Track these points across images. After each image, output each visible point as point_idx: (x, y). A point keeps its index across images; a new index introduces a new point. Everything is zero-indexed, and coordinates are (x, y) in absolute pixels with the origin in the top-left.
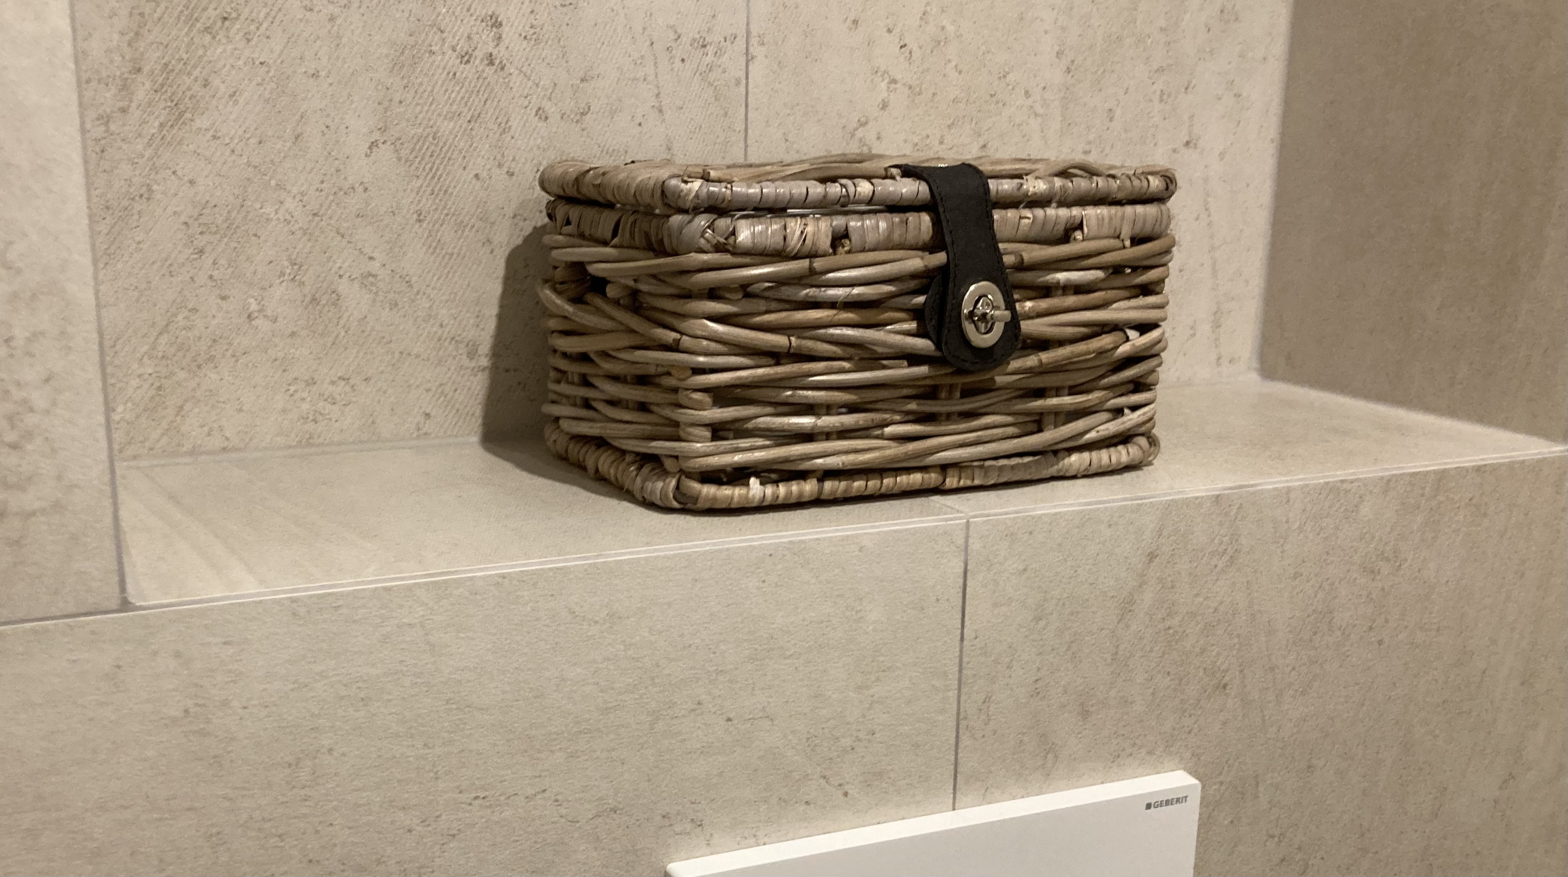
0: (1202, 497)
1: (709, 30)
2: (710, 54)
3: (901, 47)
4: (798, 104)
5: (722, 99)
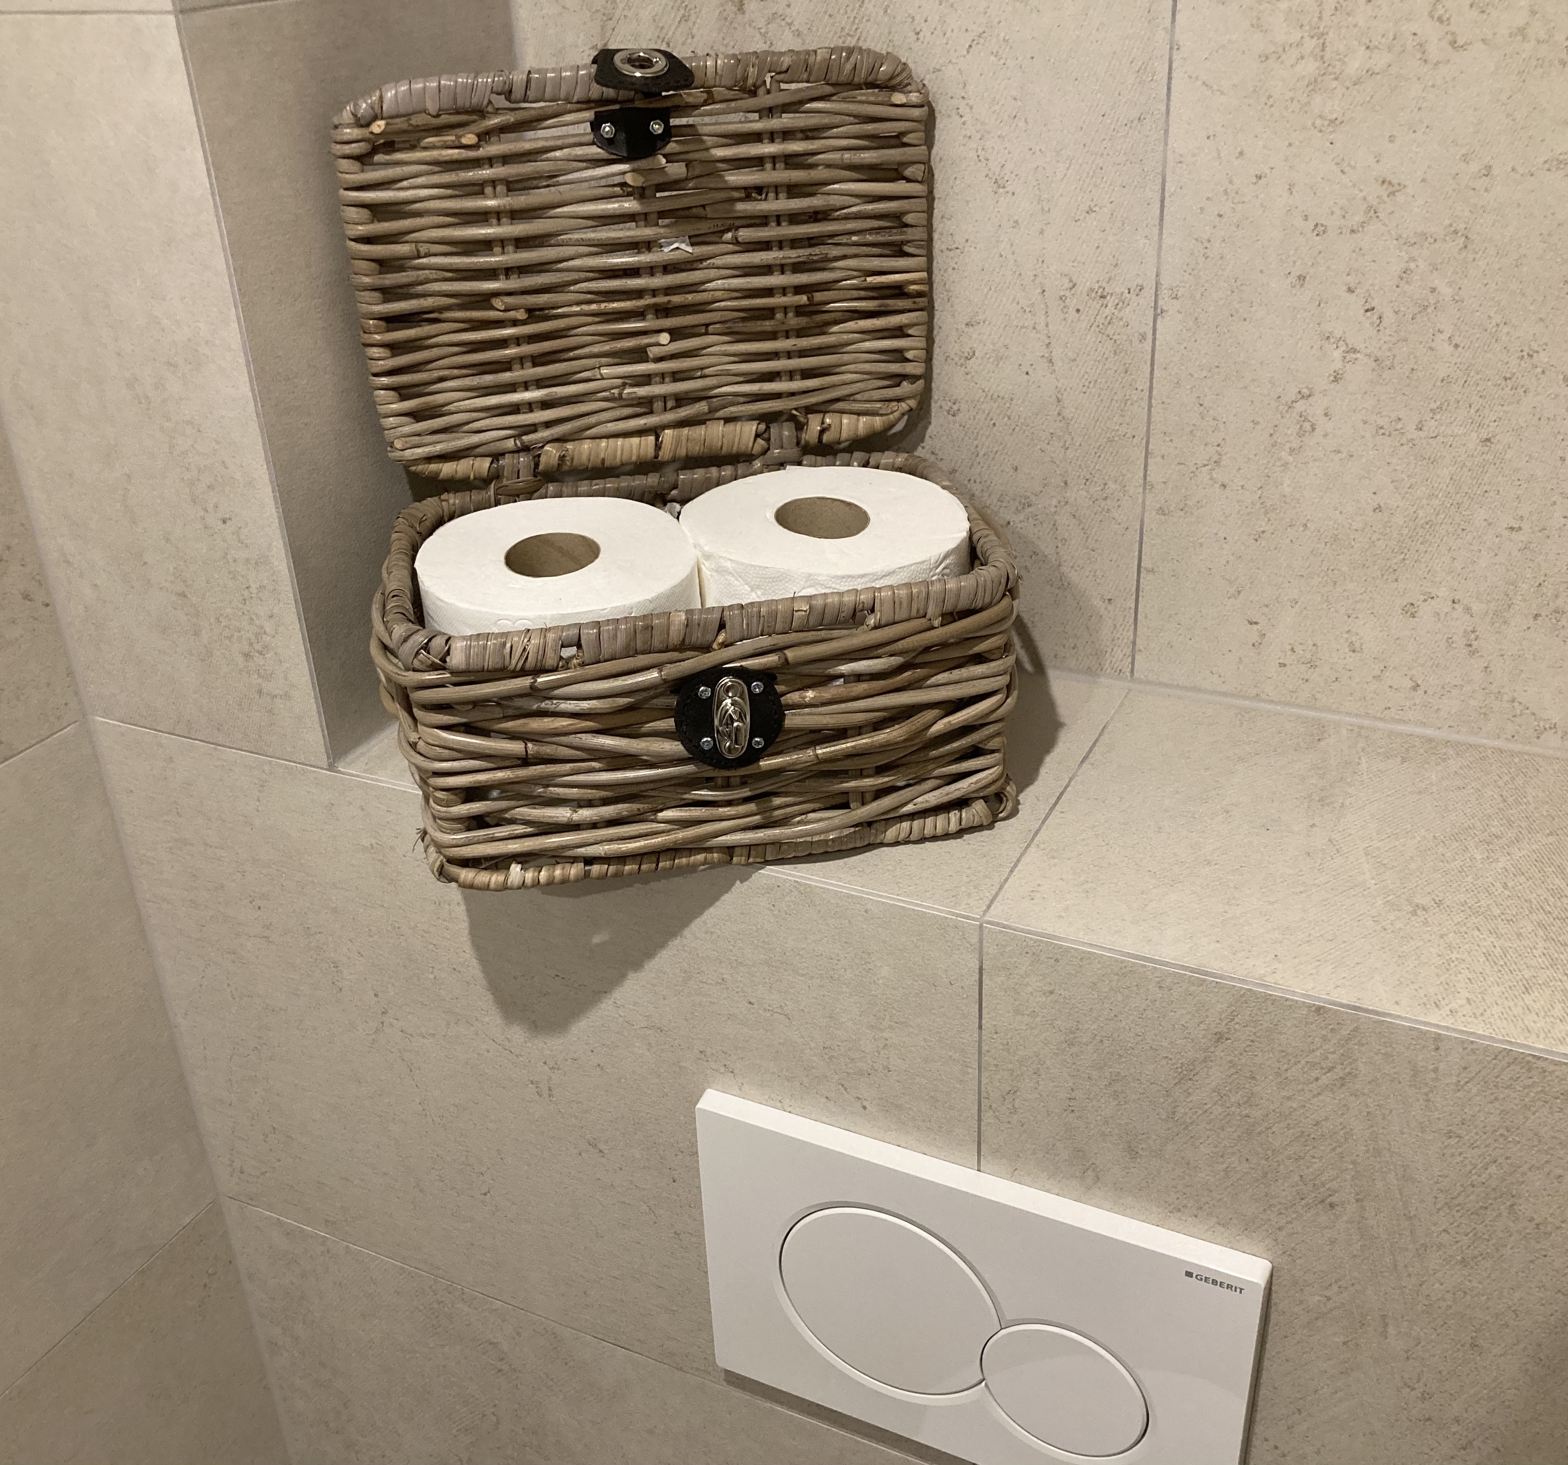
1: (1110, 279)
2: (1110, 305)
3: (1367, 311)
4: (1217, 367)
5: (1122, 354)
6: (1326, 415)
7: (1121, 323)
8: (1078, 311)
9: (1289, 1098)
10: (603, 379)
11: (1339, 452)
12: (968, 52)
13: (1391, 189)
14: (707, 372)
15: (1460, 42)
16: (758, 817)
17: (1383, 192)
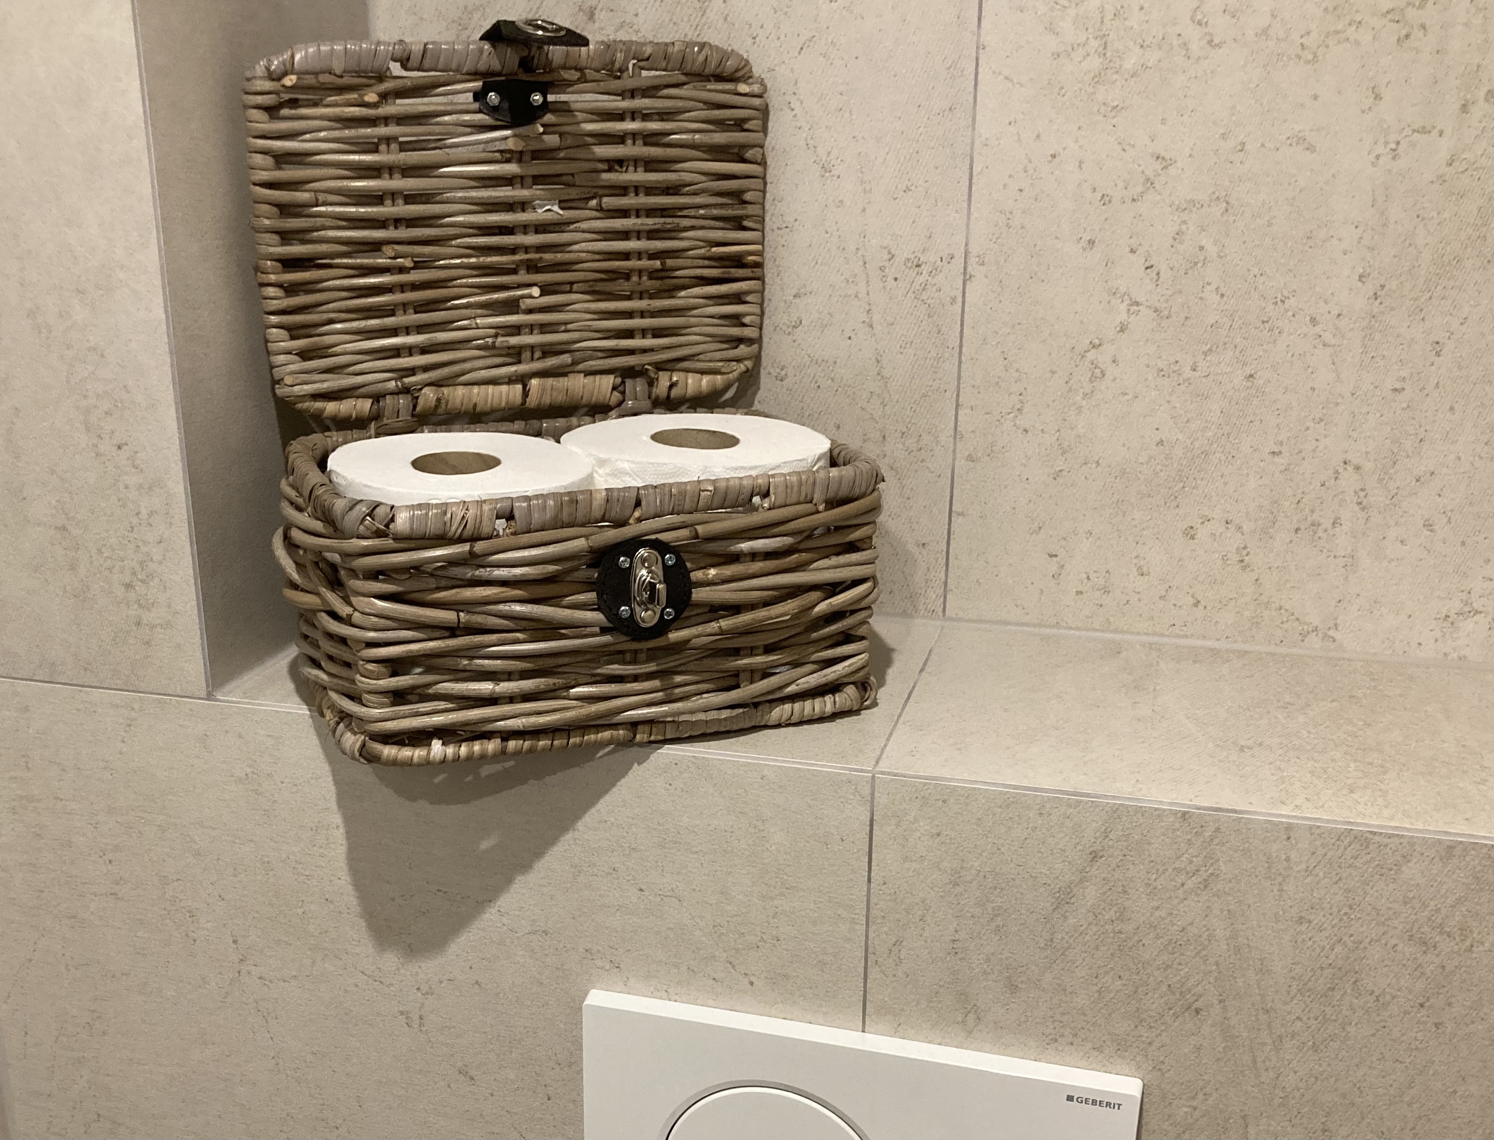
0: (1164, 810)
1: (924, 250)
2: (924, 273)
3: (1147, 268)
4: (1019, 324)
5: (935, 317)
6: (1114, 361)
7: (934, 289)
8: (896, 279)
9: (1158, 908)
10: (478, 328)
11: (1126, 394)
12: (799, 53)
13: (1164, 164)
14: (570, 326)
15: (1216, 41)
16: (661, 694)
17: (1158, 166)
